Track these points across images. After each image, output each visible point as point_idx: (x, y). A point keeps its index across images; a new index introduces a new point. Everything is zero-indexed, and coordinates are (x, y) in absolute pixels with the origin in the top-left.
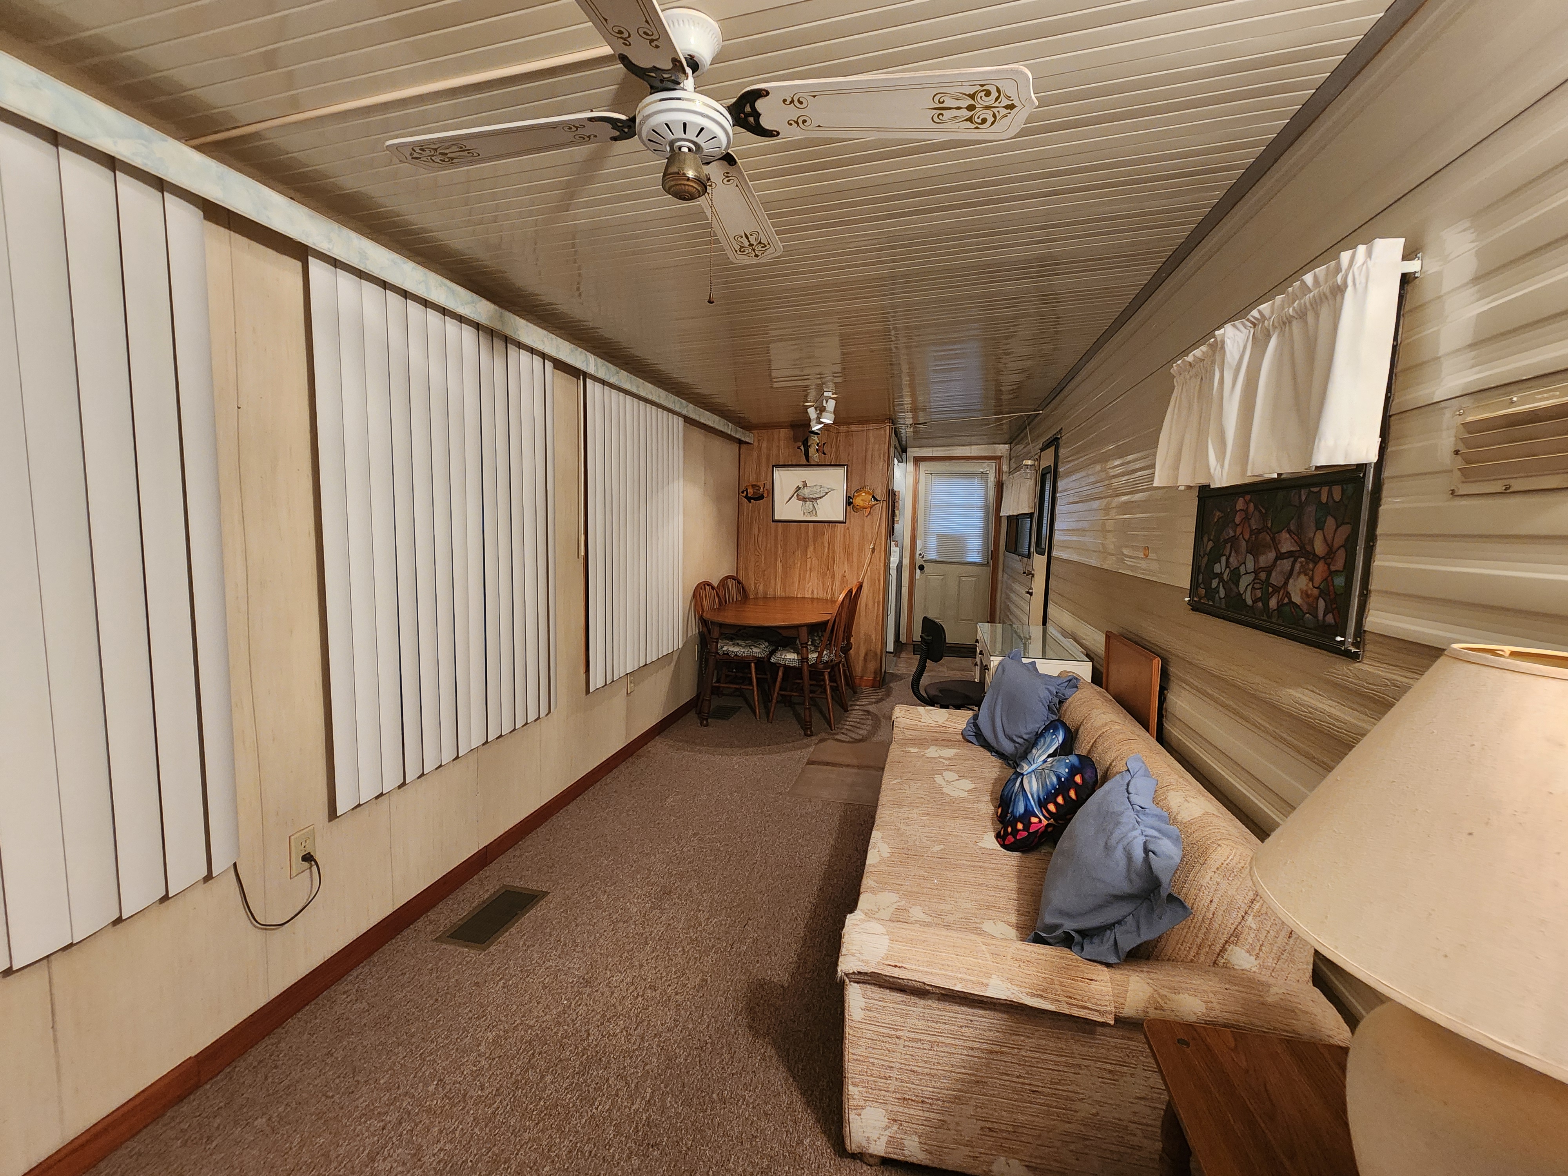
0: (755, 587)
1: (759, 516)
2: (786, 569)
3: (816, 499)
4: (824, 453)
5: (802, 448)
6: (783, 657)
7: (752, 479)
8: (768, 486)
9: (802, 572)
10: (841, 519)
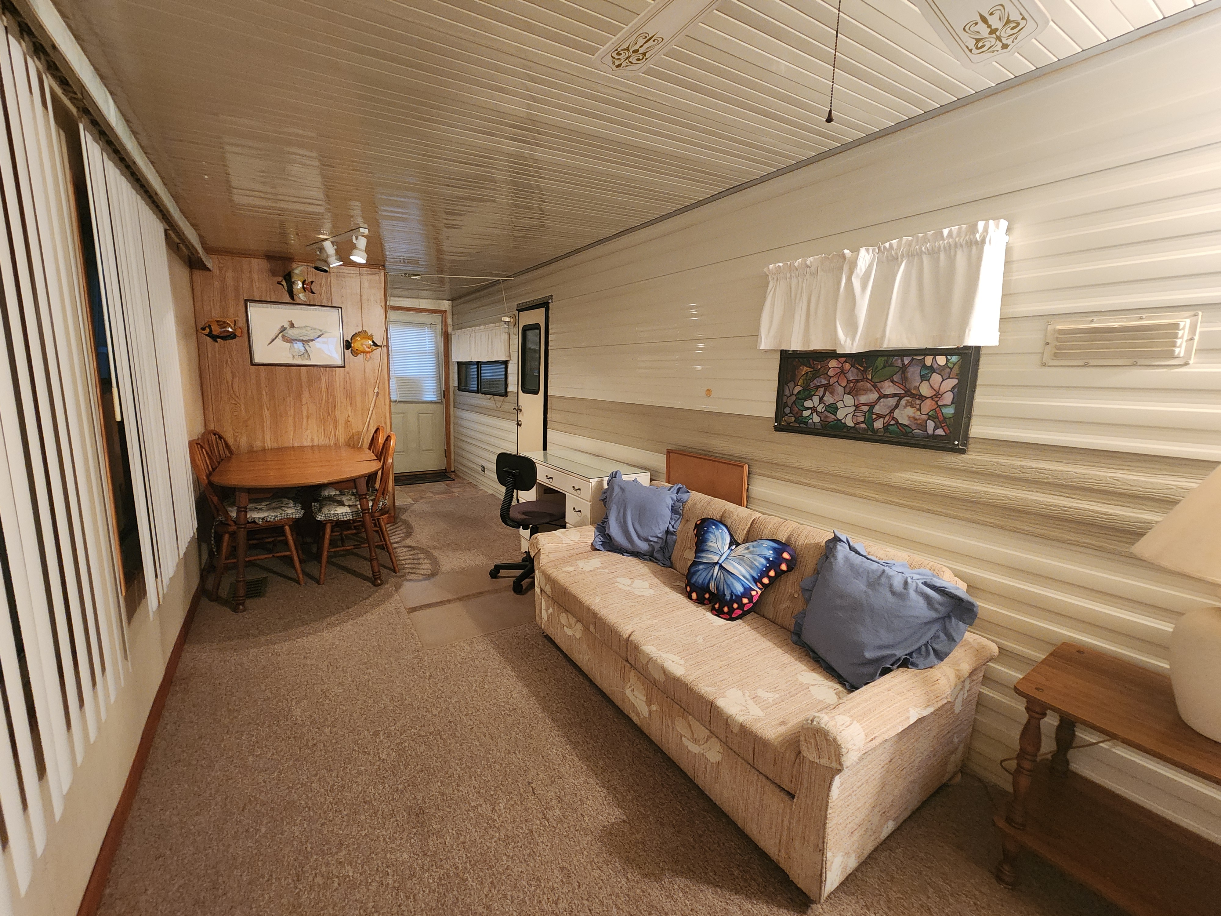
0: (235, 440)
1: (231, 357)
2: (277, 418)
3: (308, 341)
4: (313, 293)
5: (284, 283)
6: (332, 512)
7: (216, 314)
8: (241, 323)
9: (297, 420)
10: (340, 363)
